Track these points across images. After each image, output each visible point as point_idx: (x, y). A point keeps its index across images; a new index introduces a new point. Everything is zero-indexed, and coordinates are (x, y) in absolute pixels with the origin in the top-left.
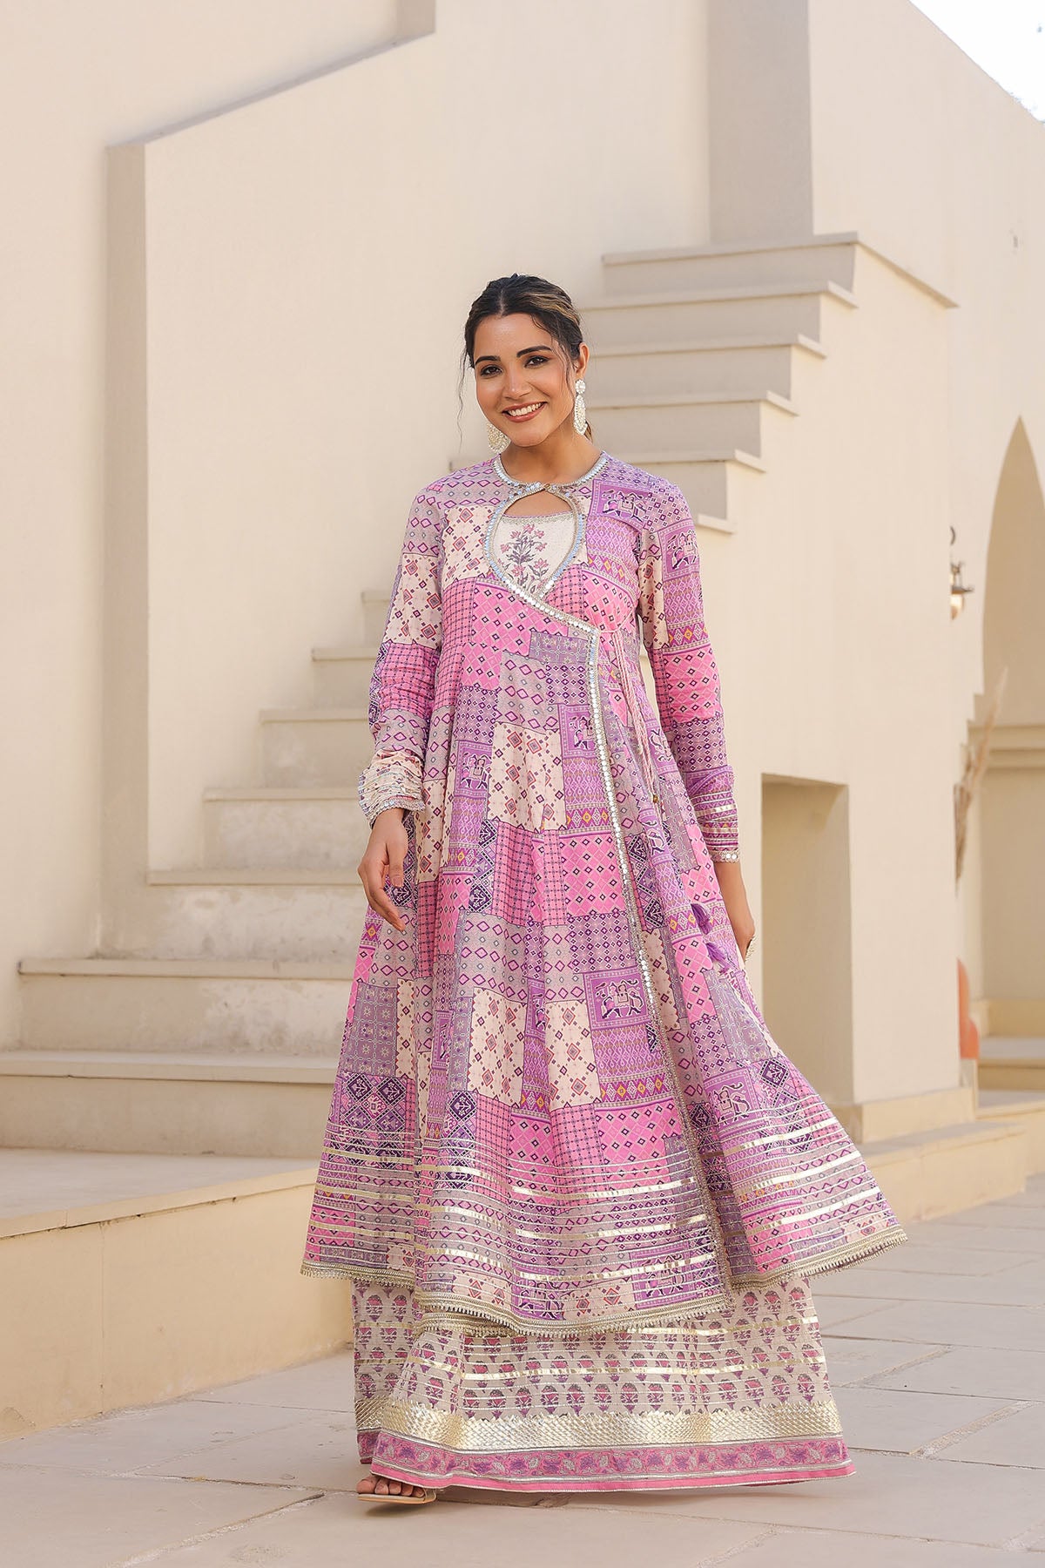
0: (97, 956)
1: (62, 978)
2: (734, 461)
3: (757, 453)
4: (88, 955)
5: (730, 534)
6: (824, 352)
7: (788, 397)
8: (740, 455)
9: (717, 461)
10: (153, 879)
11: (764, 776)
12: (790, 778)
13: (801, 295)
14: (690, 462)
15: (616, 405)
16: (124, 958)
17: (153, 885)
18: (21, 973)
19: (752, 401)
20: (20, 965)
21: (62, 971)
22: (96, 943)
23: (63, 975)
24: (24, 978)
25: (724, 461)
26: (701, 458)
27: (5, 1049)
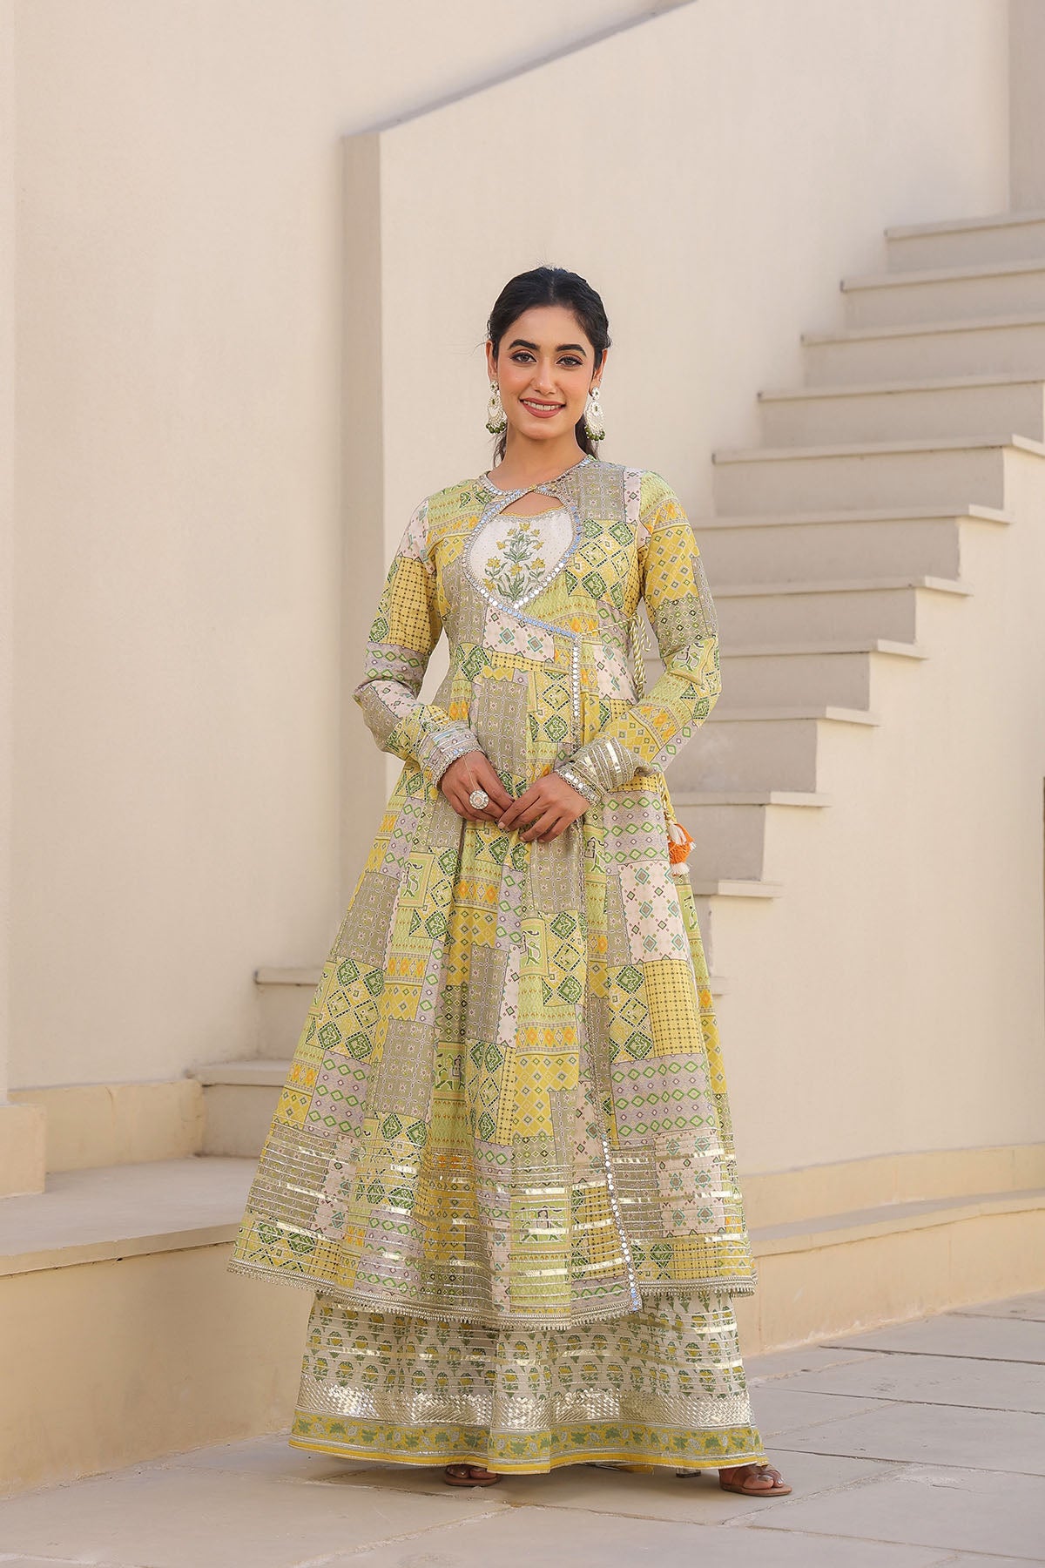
1: (299, 988)
2: (1011, 446)
3: (1038, 438)
5: (1007, 524)
8: (1018, 440)
9: (993, 447)
11: (1044, 779)
14: (964, 449)
15: (891, 389)
18: (257, 983)
19: (1035, 382)
20: (256, 974)
21: (298, 981)
23: (298, 985)
24: (262, 988)
25: (1001, 447)
26: (977, 445)
27: (242, 1059)
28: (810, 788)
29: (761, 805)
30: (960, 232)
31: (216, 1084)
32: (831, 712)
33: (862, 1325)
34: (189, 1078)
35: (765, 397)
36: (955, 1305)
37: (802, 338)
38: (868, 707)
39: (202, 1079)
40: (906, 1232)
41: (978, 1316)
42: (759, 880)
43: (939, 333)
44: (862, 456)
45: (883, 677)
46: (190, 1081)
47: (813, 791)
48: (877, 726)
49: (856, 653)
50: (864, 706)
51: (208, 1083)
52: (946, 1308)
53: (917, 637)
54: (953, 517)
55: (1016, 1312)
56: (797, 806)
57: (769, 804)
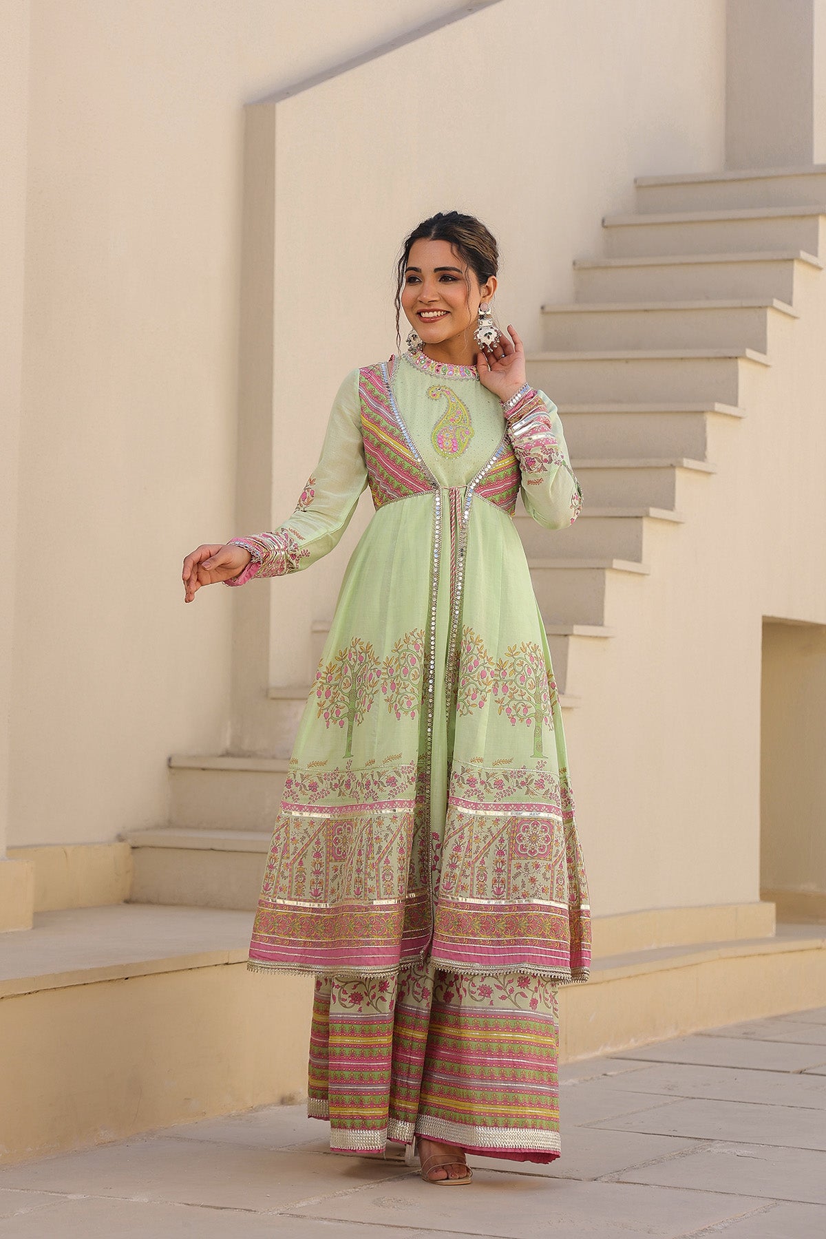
0: (227, 754)
1: (203, 772)
2: (744, 357)
3: (763, 351)
4: (220, 752)
5: (740, 418)
6: (821, 265)
7: (790, 303)
8: (750, 353)
9: (730, 358)
10: (273, 694)
11: (764, 617)
12: (786, 619)
13: (803, 216)
14: (708, 358)
15: (647, 308)
16: (249, 756)
17: (274, 699)
18: (170, 767)
19: (760, 307)
20: (170, 760)
21: (204, 766)
22: (227, 743)
23: (203, 769)
24: (173, 771)
25: (736, 358)
26: (718, 355)
27: (158, 827)
28: (599, 622)
29: (566, 635)
30: (693, 183)
31: (143, 847)
32: (617, 564)
33: (636, 1041)
34: (120, 841)
35: (547, 309)
36: (701, 1028)
37: (574, 264)
38: (641, 559)
39: (130, 842)
40: (668, 970)
41: (719, 1036)
42: (563, 694)
43: (682, 264)
44: (627, 361)
45: (653, 536)
46: (122, 844)
47: (602, 625)
48: (648, 575)
49: (632, 517)
50: (638, 559)
51: (136, 845)
52: (694, 1030)
53: (676, 504)
54: (703, 412)
55: (747, 1033)
56: (591, 637)
57: (572, 635)
